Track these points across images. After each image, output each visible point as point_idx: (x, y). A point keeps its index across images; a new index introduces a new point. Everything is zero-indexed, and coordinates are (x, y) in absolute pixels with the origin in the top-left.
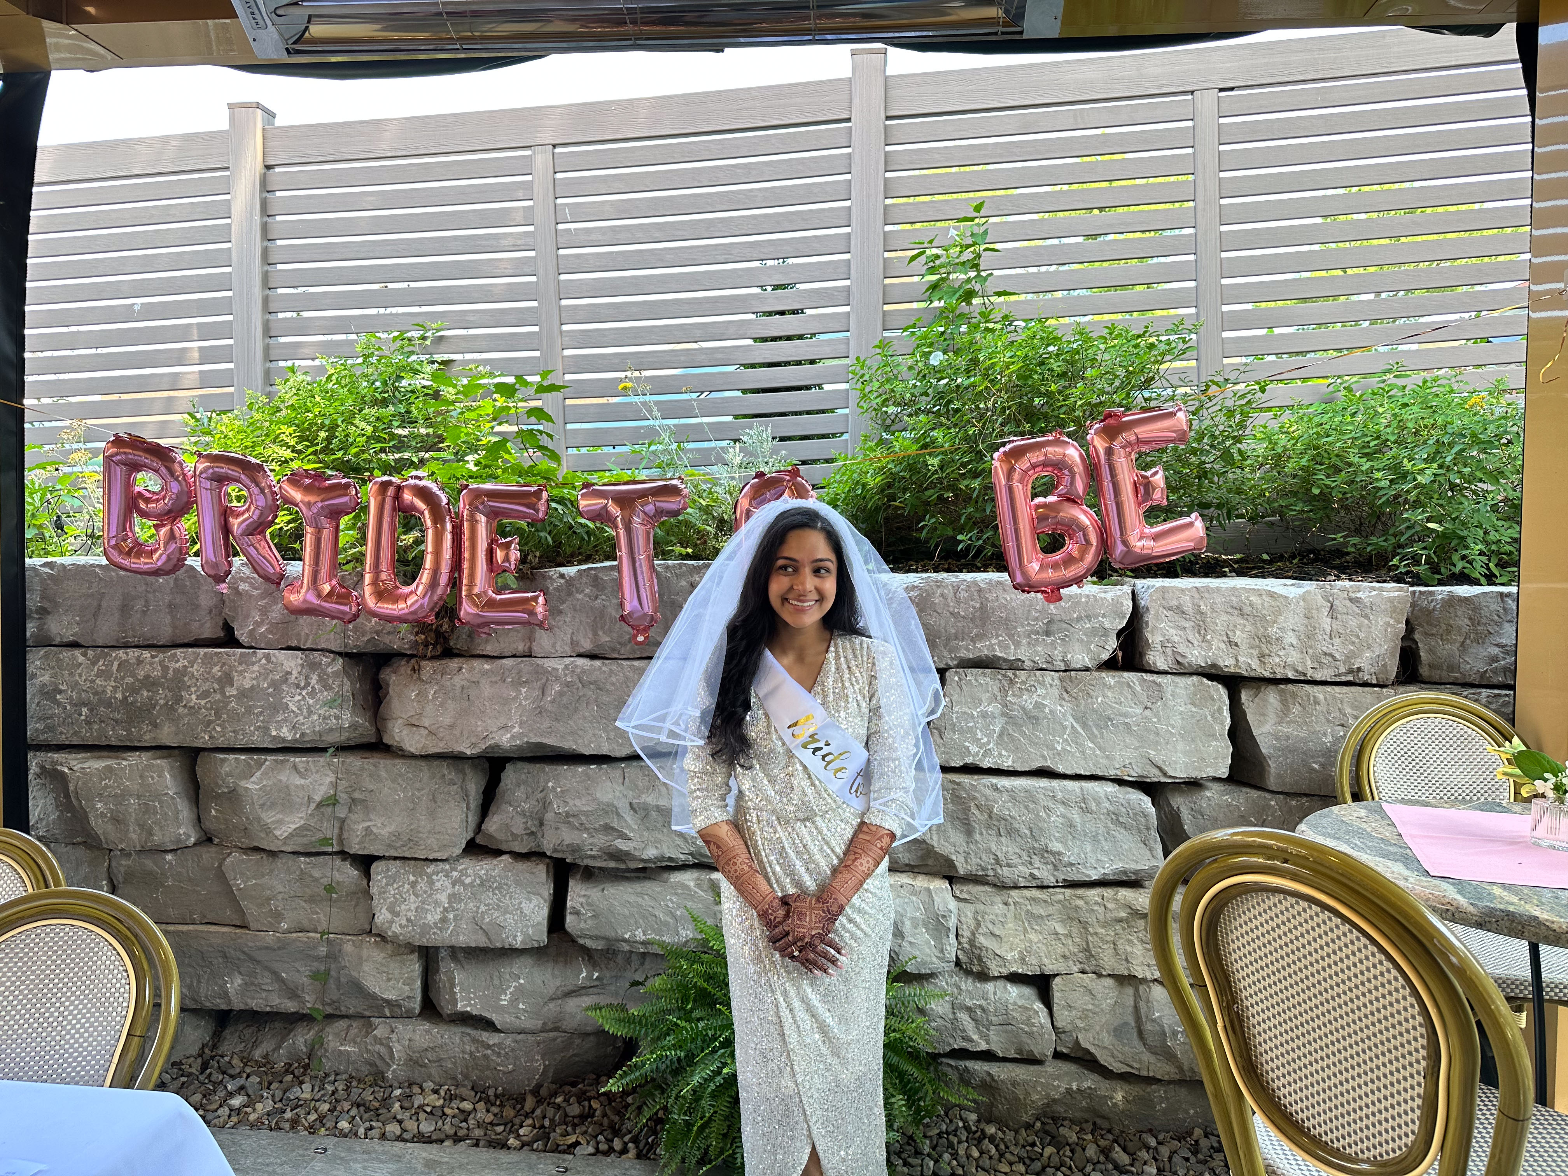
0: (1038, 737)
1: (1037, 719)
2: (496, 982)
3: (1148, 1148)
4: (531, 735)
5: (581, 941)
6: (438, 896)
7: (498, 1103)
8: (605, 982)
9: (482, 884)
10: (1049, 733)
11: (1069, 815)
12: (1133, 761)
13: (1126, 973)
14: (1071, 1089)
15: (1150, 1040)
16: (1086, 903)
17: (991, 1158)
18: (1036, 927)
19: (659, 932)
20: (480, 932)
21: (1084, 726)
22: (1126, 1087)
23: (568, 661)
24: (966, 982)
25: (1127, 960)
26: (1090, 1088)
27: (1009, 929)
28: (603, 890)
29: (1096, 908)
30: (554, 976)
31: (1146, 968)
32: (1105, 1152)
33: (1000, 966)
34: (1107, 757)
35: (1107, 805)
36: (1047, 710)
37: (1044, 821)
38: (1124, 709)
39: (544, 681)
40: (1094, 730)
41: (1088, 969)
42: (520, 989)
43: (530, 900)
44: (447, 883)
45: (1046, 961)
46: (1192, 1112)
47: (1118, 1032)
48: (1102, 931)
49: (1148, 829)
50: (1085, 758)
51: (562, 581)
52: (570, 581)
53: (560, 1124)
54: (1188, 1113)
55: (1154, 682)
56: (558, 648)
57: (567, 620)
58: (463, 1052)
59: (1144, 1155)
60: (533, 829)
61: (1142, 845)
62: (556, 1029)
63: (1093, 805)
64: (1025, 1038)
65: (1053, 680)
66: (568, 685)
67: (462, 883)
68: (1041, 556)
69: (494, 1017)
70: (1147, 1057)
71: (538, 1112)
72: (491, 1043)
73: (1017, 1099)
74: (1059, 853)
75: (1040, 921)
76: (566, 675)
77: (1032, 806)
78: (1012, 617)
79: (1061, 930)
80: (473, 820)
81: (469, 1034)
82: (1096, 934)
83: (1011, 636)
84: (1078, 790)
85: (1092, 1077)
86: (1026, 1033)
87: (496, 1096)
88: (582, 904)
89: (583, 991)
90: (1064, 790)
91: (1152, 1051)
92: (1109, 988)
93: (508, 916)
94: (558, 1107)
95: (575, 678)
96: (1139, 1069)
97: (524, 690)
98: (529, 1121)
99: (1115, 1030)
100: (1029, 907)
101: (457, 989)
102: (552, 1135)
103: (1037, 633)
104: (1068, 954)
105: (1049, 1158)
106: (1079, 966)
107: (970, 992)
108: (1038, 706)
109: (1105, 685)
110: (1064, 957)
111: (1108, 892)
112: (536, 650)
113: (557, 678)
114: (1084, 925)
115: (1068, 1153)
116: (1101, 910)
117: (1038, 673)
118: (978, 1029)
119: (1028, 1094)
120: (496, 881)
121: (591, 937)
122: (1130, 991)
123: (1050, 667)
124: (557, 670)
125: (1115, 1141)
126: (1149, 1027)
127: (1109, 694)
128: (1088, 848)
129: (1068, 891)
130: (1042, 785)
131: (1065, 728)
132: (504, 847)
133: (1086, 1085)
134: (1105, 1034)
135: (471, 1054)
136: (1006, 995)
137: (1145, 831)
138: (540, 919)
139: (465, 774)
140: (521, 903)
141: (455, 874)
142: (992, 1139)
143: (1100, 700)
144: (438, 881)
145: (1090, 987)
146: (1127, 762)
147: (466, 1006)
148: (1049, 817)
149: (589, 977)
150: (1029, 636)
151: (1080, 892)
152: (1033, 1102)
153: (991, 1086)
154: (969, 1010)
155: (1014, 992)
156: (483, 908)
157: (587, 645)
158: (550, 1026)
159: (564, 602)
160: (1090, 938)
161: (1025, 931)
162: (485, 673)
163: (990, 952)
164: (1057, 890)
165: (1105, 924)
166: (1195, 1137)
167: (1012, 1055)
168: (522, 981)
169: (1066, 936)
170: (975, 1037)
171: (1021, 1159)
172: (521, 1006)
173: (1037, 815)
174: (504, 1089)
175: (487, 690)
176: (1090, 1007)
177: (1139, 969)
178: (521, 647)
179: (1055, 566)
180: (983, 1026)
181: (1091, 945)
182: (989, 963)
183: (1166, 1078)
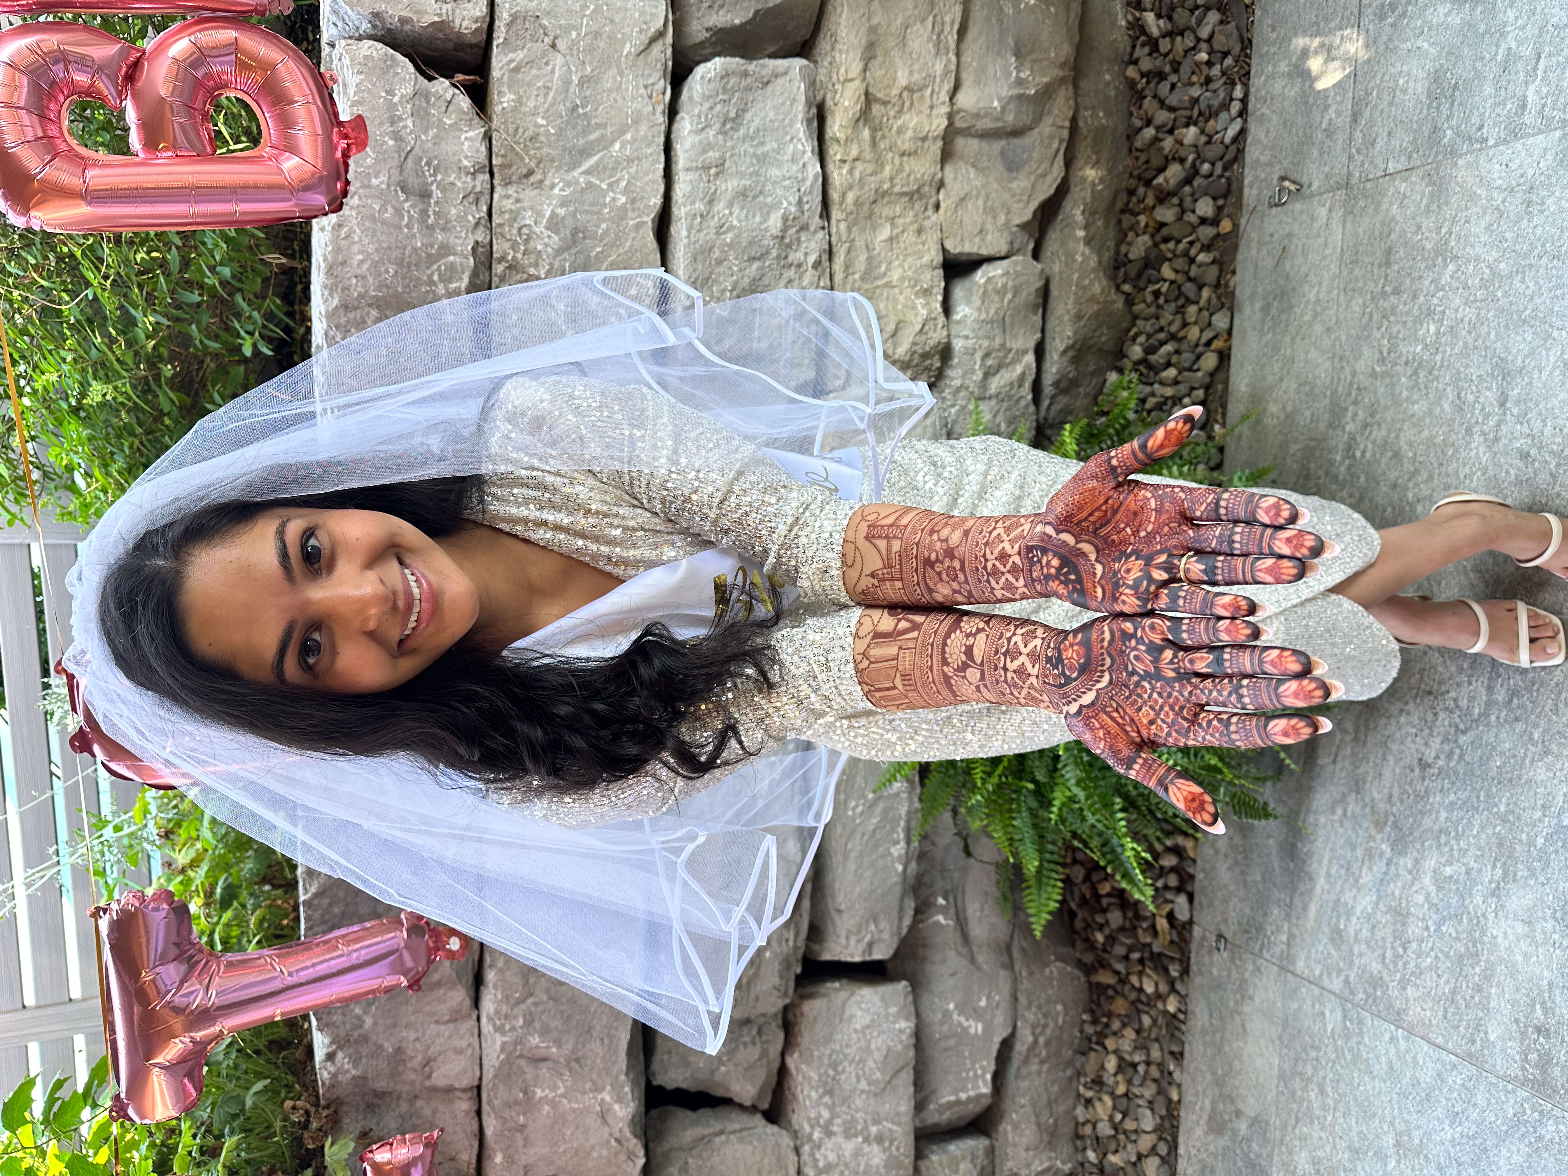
0: (606, 232)
1: (575, 232)
2: (952, 1042)
3: (1156, 140)
4: (615, 1069)
5: (905, 931)
6: (847, 1154)
7: (1105, 1020)
8: (949, 887)
9: (830, 1092)
10: (600, 212)
11: (729, 195)
12: (641, 82)
13: (940, 143)
14: (1085, 238)
15: (1026, 120)
16: (851, 188)
17: (1177, 352)
18: (883, 268)
19: (895, 823)
20: (894, 1082)
21: (585, 152)
22: (1079, 162)
23: (487, 1027)
24: (952, 379)
25: (924, 139)
26: (1083, 212)
27: (887, 308)
28: (839, 911)
29: (857, 175)
30: (944, 961)
31: (935, 112)
32: (1163, 197)
33: (936, 325)
34: (636, 122)
35: (711, 133)
36: (561, 211)
37: (738, 236)
38: (556, 83)
39: (523, 1062)
40: (592, 137)
41: (933, 200)
42: (961, 1009)
43: (852, 1016)
44: (829, 1144)
45: (926, 259)
46: (1107, 77)
47: (1012, 166)
48: (887, 171)
49: (745, 74)
50: (639, 159)
51: (340, 1055)
52: (340, 1042)
53: (1136, 937)
54: (1108, 84)
55: (509, 25)
56: (464, 1044)
57: (412, 1035)
58: (1040, 1072)
59: (1168, 143)
60: (754, 1032)
61: (769, 88)
62: (1008, 949)
63: (714, 155)
64: (1022, 298)
65: (508, 197)
66: (529, 1022)
67: (830, 1122)
68: (265, 150)
69: (997, 1039)
70: (1046, 128)
71: (1120, 967)
72: (1030, 1039)
73: (1098, 314)
74: (785, 219)
75: (875, 262)
76: (513, 1028)
77: (716, 254)
78: (395, 253)
79: (885, 232)
80: (736, 1121)
81: (1018, 1069)
82: (892, 179)
83: (432, 259)
84: (690, 176)
85: (1068, 208)
86: (1014, 296)
87: (1095, 1022)
88: (859, 941)
89: (961, 916)
90: (691, 198)
91: (1038, 119)
92: (956, 173)
93: (873, 1046)
94: (1111, 939)
95: (517, 1011)
96: (1061, 141)
97: (539, 1093)
98: (1134, 980)
99: (1010, 169)
100: (857, 276)
101: (963, 1096)
102: (1156, 949)
103: (424, 213)
104: (915, 226)
105: (1177, 272)
106: (930, 212)
107: (965, 373)
108: (554, 224)
109: (515, 109)
110: (919, 231)
111: (835, 152)
112: (468, 1080)
113: (518, 1042)
114: (880, 195)
115: (1171, 245)
116: (860, 167)
117: (496, 220)
118: (1009, 364)
119: (1093, 299)
120: (826, 1073)
121: (901, 919)
122: (960, 143)
123: (484, 199)
124: (504, 1044)
125: (1148, 183)
126: (1010, 118)
127: (531, 104)
128: (774, 172)
129: (835, 214)
130: (684, 233)
131: (590, 185)
132: (776, 1065)
133: (1079, 218)
134: (1014, 185)
135: (1042, 1062)
136: (969, 321)
137: (749, 80)
138: (876, 999)
139: (670, 1150)
140: (856, 1031)
141: (816, 1135)
142: (1150, 350)
143: (540, 121)
144: (825, 1157)
145: (956, 199)
146: (642, 91)
147: (984, 1080)
148: (731, 228)
149: (944, 910)
150: (431, 228)
151: (835, 195)
152: (1102, 292)
153: (1080, 350)
154: (988, 374)
155: (962, 310)
156: (863, 1085)
157: (459, 996)
158: (1005, 958)
159: (380, 1047)
160: (897, 189)
161: (888, 285)
162: (510, 1160)
163: (917, 339)
164: (834, 230)
165: (880, 164)
166: (1137, 76)
167: (1038, 318)
168: (951, 1006)
169: (893, 226)
170: (1019, 369)
171: (1180, 311)
172: (983, 1003)
173: (731, 246)
174: (1084, 1011)
175: (538, 1151)
176: (980, 202)
177: (935, 123)
178: (464, 1105)
179: (286, 122)
180: (1006, 357)
181: (906, 189)
182: (931, 343)
183: (1072, 103)
